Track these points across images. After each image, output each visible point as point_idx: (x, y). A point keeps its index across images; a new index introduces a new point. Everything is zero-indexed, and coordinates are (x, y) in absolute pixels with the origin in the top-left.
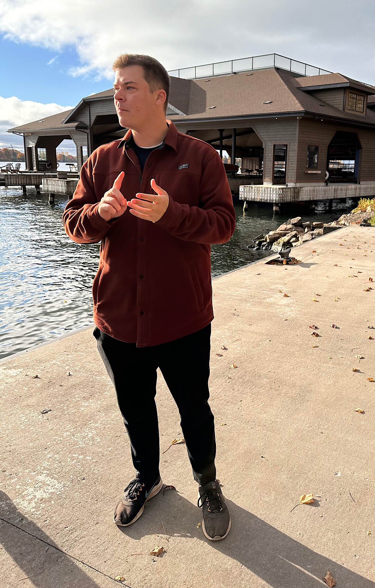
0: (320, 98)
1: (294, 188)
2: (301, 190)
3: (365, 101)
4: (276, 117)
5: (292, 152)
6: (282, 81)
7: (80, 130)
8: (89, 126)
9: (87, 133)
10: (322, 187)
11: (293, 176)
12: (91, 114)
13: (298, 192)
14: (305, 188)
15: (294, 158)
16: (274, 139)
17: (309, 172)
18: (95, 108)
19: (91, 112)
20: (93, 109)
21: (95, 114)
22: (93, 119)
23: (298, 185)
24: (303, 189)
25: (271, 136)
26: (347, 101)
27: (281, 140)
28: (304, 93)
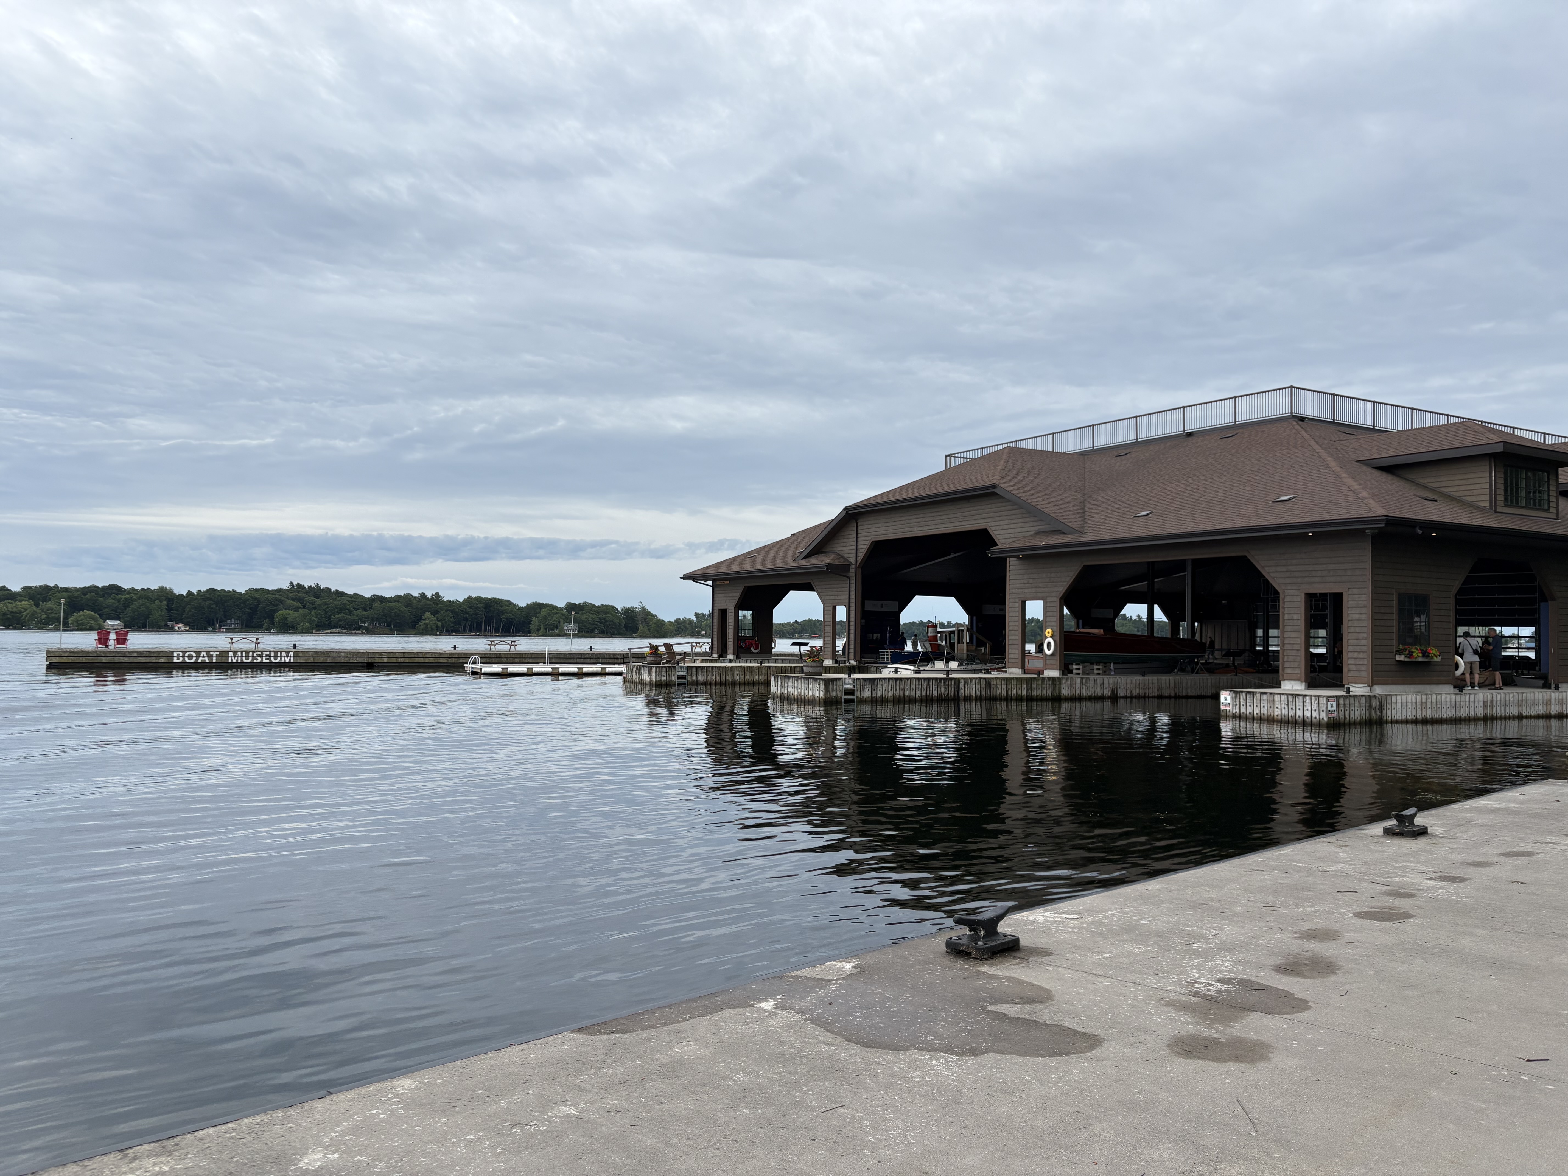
0: (1422, 480)
1: (1369, 698)
2: (1389, 701)
3: (1552, 482)
4: (1307, 530)
5: (1358, 611)
6: (1316, 447)
7: (835, 572)
8: (854, 563)
9: (848, 576)
10: (1448, 696)
11: (1363, 668)
12: (859, 539)
13: (1381, 708)
14: (1399, 697)
15: (1364, 624)
16: (1308, 579)
18: (870, 526)
19: (860, 535)
20: (866, 527)
21: (870, 538)
22: (864, 547)
23: (1379, 690)
24: (1394, 701)
25: (1297, 573)
26: (1500, 485)
27: (1325, 582)
28: (1377, 473)
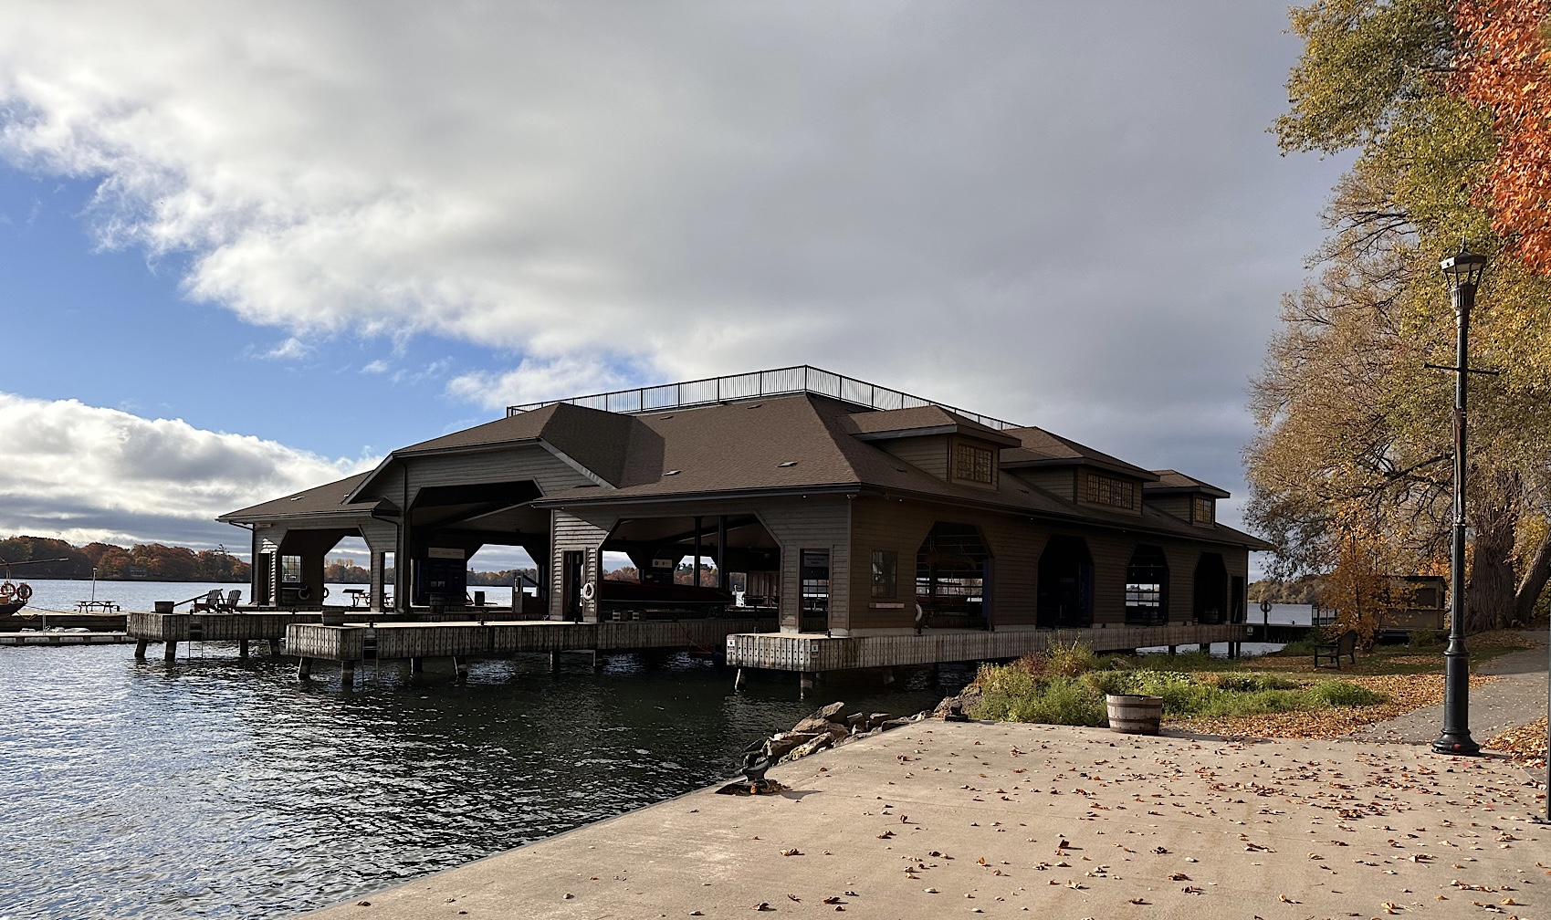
0: (898, 455)
1: (847, 640)
2: (862, 643)
3: (995, 460)
4: (804, 495)
5: (839, 565)
6: (819, 420)
7: (381, 517)
8: (403, 509)
9: (397, 524)
10: (909, 638)
11: (844, 614)
12: (409, 486)
13: (856, 649)
14: (870, 640)
15: (845, 576)
16: (803, 537)
17: (878, 606)
18: (418, 473)
19: (409, 481)
20: (414, 473)
21: (419, 485)
22: (413, 494)
23: (855, 633)
24: (866, 642)
25: (794, 532)
26: (955, 462)
27: (816, 539)
28: (863, 447)
